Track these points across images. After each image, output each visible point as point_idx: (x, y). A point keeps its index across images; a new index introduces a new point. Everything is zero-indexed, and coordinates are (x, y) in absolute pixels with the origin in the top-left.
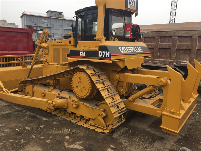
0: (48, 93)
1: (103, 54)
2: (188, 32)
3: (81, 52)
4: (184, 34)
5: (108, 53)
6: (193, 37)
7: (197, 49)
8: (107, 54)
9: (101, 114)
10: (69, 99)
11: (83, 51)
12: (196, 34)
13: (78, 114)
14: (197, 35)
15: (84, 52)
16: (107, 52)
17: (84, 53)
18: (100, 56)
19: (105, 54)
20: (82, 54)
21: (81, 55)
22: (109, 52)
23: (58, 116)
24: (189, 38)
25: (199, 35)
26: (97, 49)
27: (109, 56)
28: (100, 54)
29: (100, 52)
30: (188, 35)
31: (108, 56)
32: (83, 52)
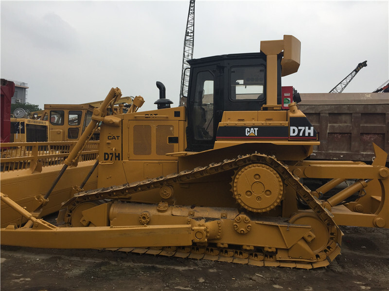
0: (159, 215)
1: (299, 131)
2: (314, 108)
3: (247, 129)
4: (307, 109)
5: (309, 129)
6: (321, 115)
7: (328, 132)
8: (307, 131)
9: (307, 235)
10: (222, 220)
11: (254, 127)
12: (326, 110)
13: (249, 246)
14: (328, 112)
15: (256, 129)
16: (307, 128)
17: (254, 130)
18: (292, 134)
19: (305, 131)
20: (249, 132)
21: (247, 135)
22: (312, 128)
23: (198, 258)
24: (315, 116)
25: (330, 112)
26: (286, 123)
27: (312, 135)
28: (293, 131)
29: (292, 128)
30: (314, 112)
31: (309, 133)
32: (252, 129)
